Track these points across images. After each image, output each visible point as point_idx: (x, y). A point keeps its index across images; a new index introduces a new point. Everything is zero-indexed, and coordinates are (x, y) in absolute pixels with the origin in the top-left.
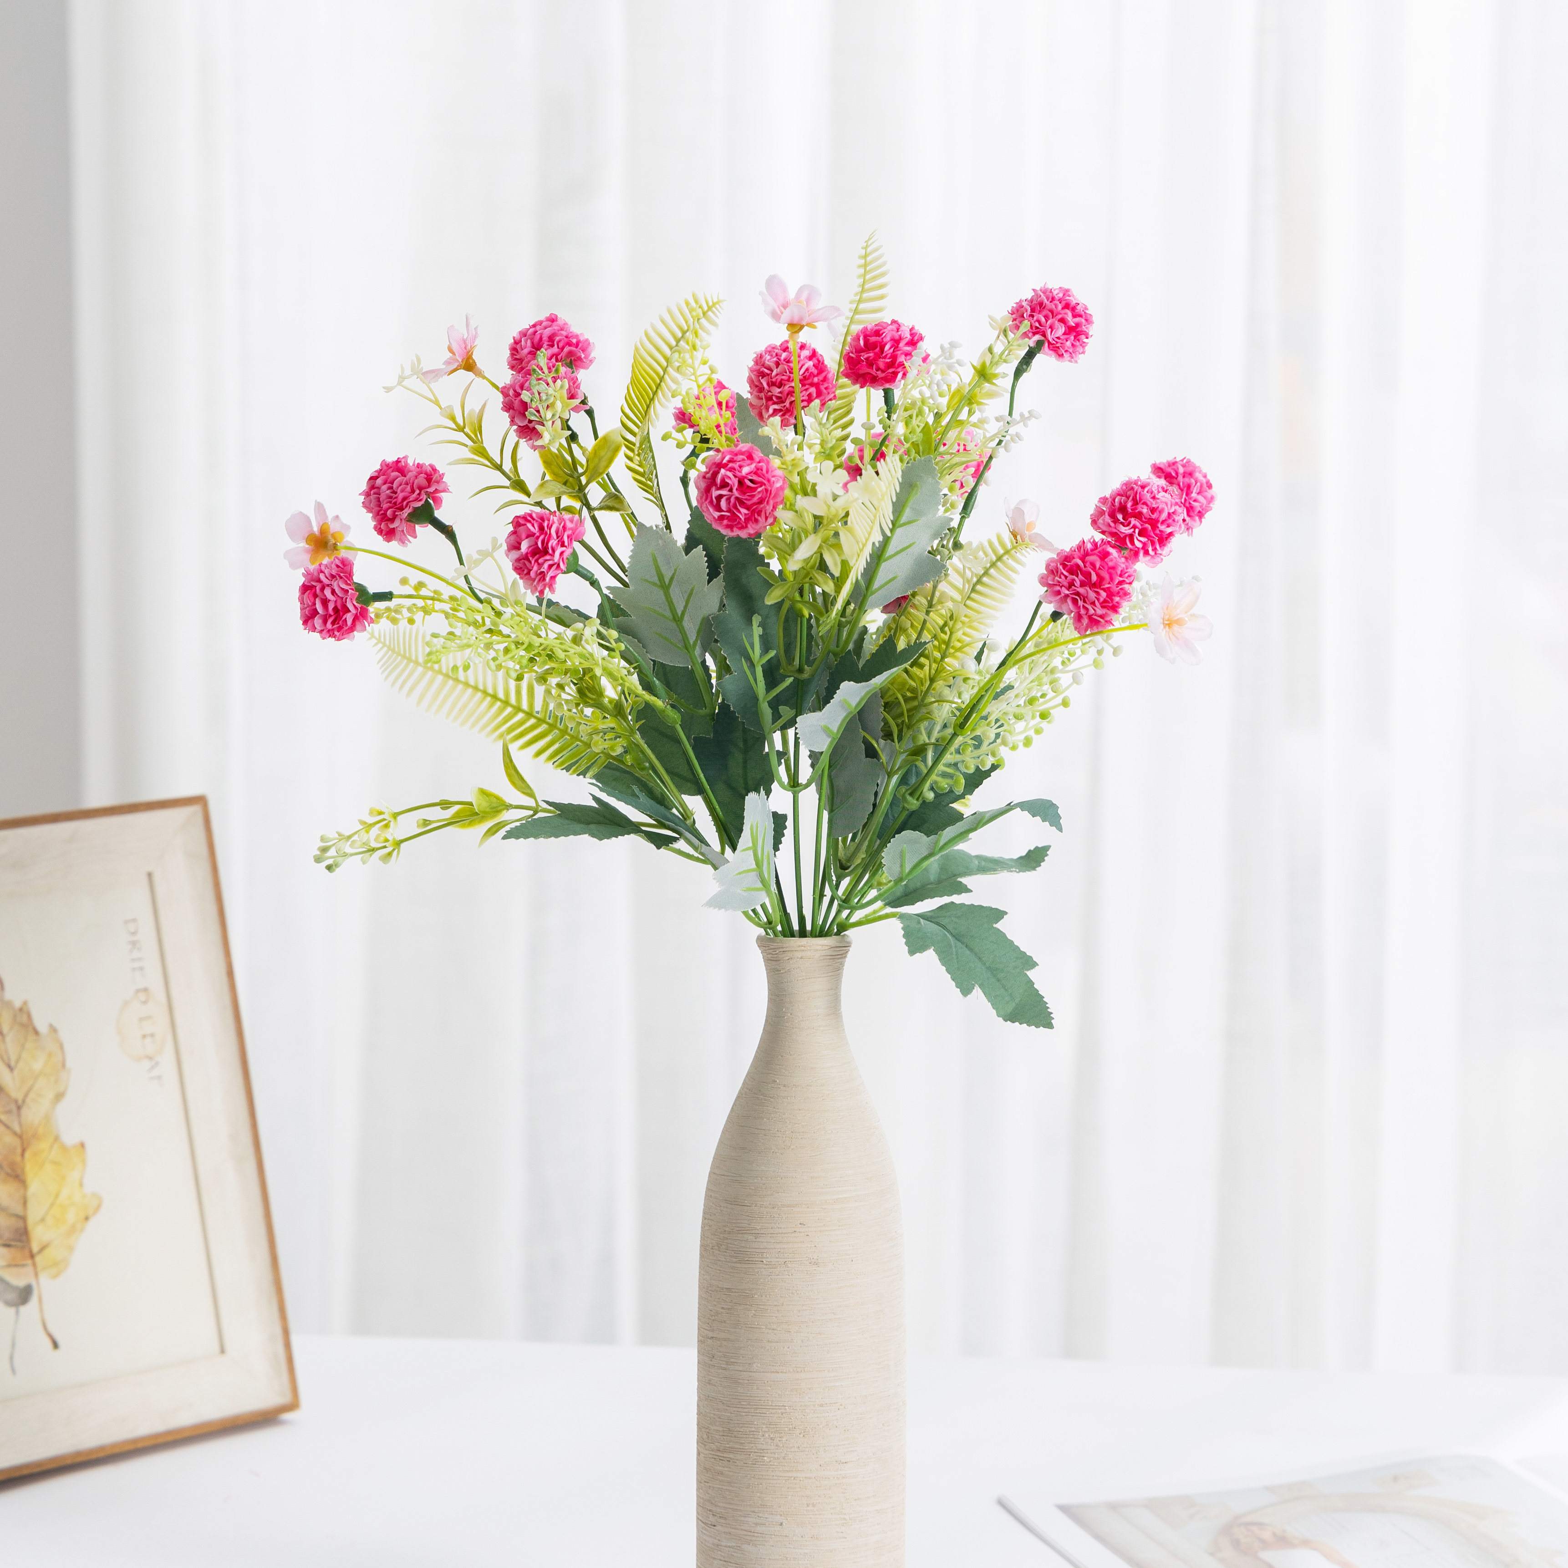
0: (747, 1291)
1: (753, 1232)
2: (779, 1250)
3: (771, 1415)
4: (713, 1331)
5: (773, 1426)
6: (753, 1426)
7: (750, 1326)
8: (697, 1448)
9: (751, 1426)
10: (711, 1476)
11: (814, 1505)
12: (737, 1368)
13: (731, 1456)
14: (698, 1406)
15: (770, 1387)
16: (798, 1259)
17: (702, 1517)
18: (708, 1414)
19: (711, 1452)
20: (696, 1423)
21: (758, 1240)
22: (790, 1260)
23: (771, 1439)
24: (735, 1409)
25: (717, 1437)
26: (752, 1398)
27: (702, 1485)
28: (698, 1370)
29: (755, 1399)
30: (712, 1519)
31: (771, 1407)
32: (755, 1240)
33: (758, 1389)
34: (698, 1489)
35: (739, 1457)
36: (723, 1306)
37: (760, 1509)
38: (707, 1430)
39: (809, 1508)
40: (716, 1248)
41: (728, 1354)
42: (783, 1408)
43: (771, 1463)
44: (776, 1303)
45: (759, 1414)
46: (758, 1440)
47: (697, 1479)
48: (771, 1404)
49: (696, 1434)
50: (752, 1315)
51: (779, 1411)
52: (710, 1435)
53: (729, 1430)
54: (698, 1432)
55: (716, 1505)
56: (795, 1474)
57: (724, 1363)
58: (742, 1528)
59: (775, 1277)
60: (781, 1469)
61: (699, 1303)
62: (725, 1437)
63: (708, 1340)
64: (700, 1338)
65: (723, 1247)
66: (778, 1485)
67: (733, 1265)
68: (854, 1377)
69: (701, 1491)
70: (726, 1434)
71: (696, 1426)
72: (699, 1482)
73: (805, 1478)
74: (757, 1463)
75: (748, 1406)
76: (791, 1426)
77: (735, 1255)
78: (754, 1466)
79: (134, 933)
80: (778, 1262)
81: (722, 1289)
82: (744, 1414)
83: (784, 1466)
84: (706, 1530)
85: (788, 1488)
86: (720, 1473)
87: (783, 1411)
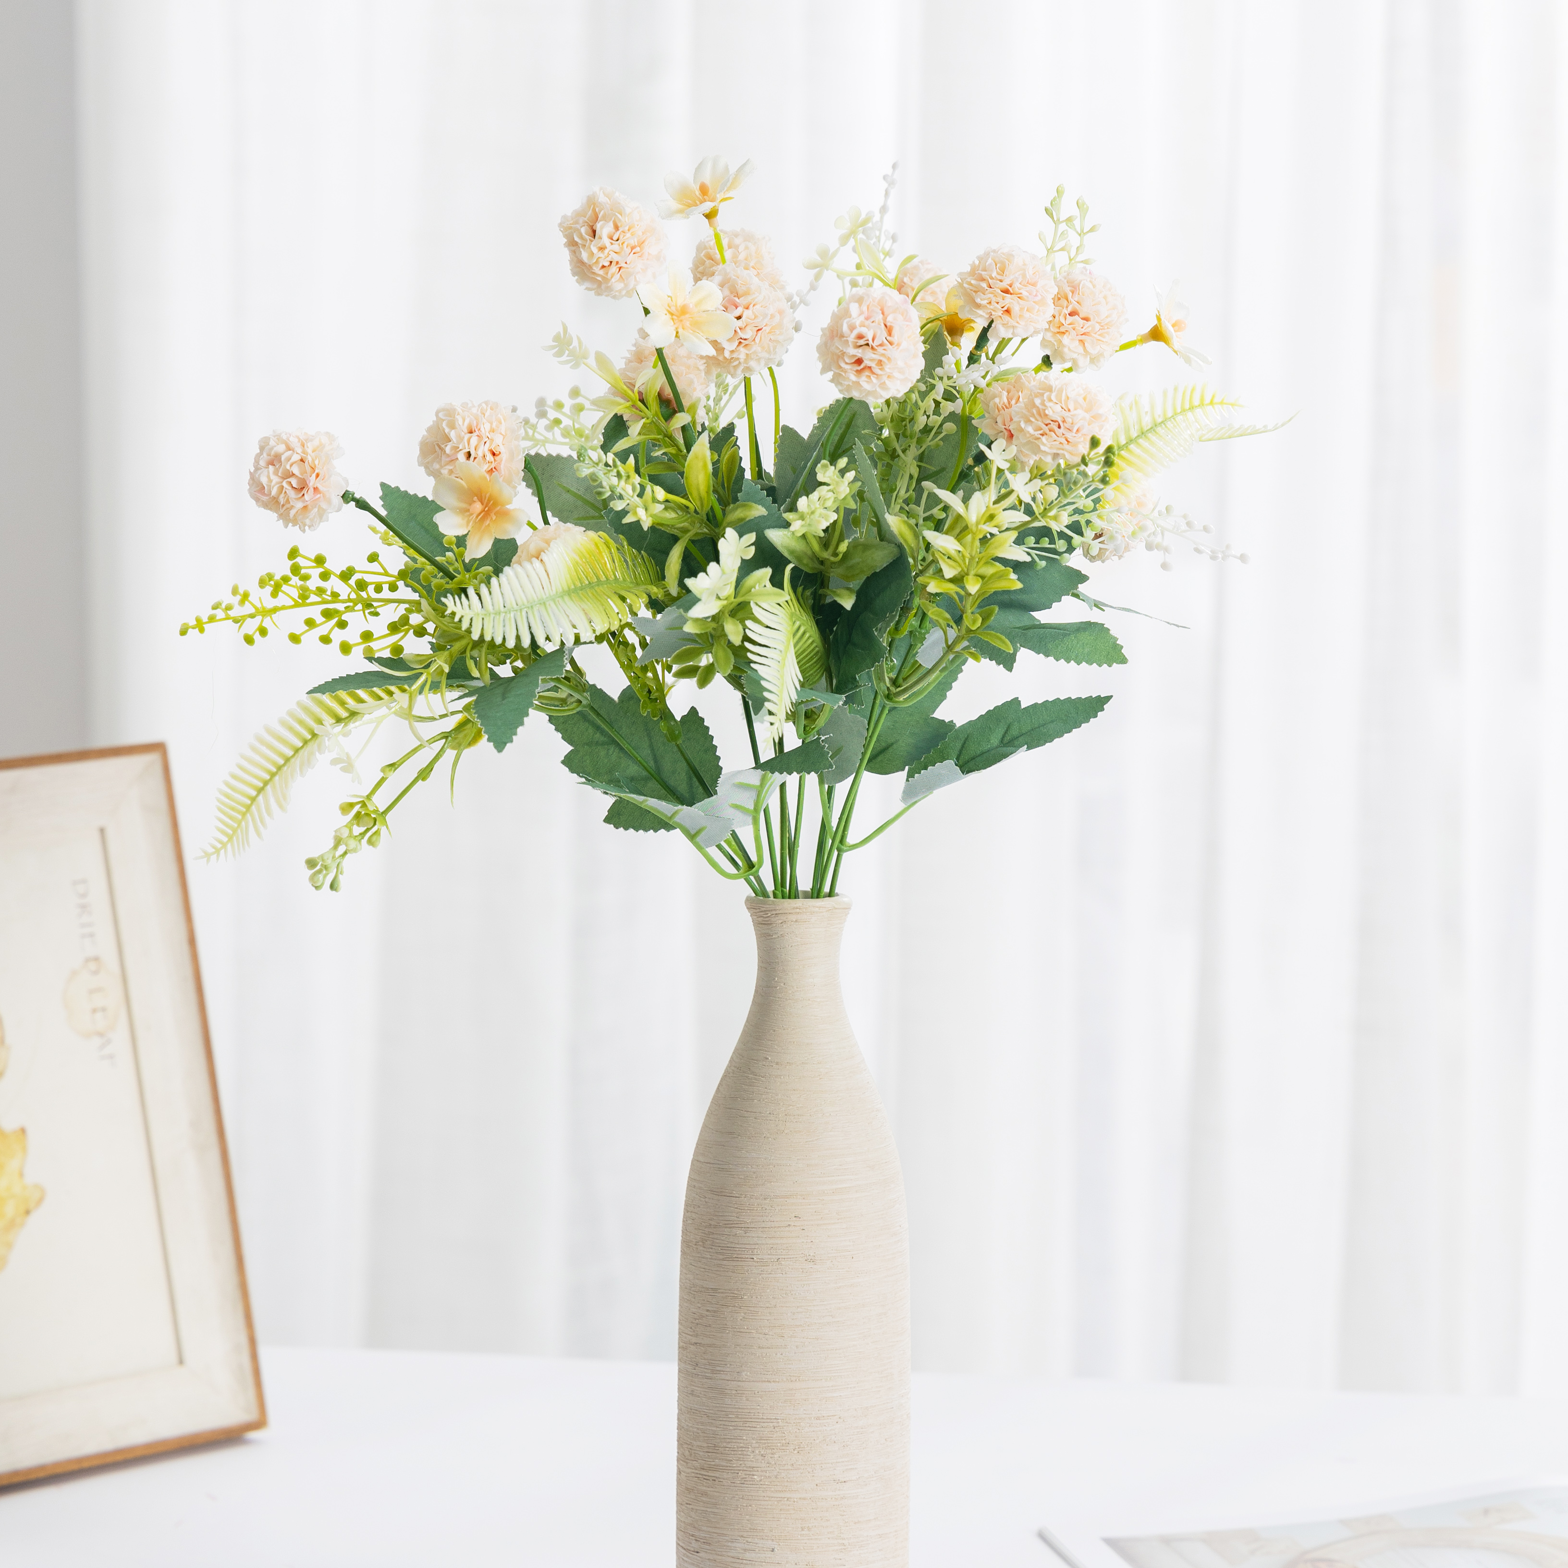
0: (736, 1292)
1: (743, 1225)
2: (771, 1246)
3: (762, 1429)
4: (697, 1336)
5: (764, 1441)
6: (741, 1441)
7: (738, 1330)
8: (678, 1466)
9: (739, 1441)
10: (694, 1497)
11: (809, 1532)
12: (723, 1377)
13: (717, 1474)
14: (678, 1419)
15: (761, 1398)
16: (793, 1256)
17: (684, 1543)
18: (691, 1429)
19: (693, 1471)
20: (676, 1438)
21: (748, 1234)
22: (783, 1257)
23: (762, 1455)
24: (721, 1422)
25: (701, 1454)
26: (739, 1410)
27: (684, 1507)
28: (679, 1379)
29: (743, 1411)
30: (695, 1545)
31: (762, 1421)
32: (744, 1235)
33: (747, 1400)
34: (678, 1512)
35: (725, 1476)
36: (708, 1308)
37: (750, 1534)
38: (690, 1447)
39: (803, 1532)
40: (701, 1243)
41: (713, 1362)
42: (775, 1421)
43: (761, 1483)
44: (767, 1305)
45: (749, 1428)
46: (748, 1457)
47: (677, 1501)
48: (761, 1417)
49: (676, 1451)
50: (741, 1318)
51: (771, 1425)
52: (693, 1451)
53: (715, 1446)
54: (678, 1448)
55: (700, 1530)
56: (788, 1495)
57: (709, 1371)
58: (730, 1554)
59: (767, 1276)
60: (773, 1489)
61: (680, 1305)
62: (710, 1454)
63: (692, 1346)
64: (682, 1344)
65: (709, 1242)
66: (769, 1507)
67: (719, 1262)
68: (854, 1387)
69: (682, 1514)
70: (711, 1451)
71: (676, 1443)
72: (679, 1504)
73: (800, 1498)
74: (746, 1483)
75: (736, 1420)
76: (784, 1441)
77: (722, 1251)
78: (742, 1485)
79: (84, 896)
80: (770, 1259)
81: (708, 1289)
82: (731, 1428)
83: (777, 1485)
84: (687, 1557)
85: (781, 1510)
86: (705, 1494)
87: (775, 1424)
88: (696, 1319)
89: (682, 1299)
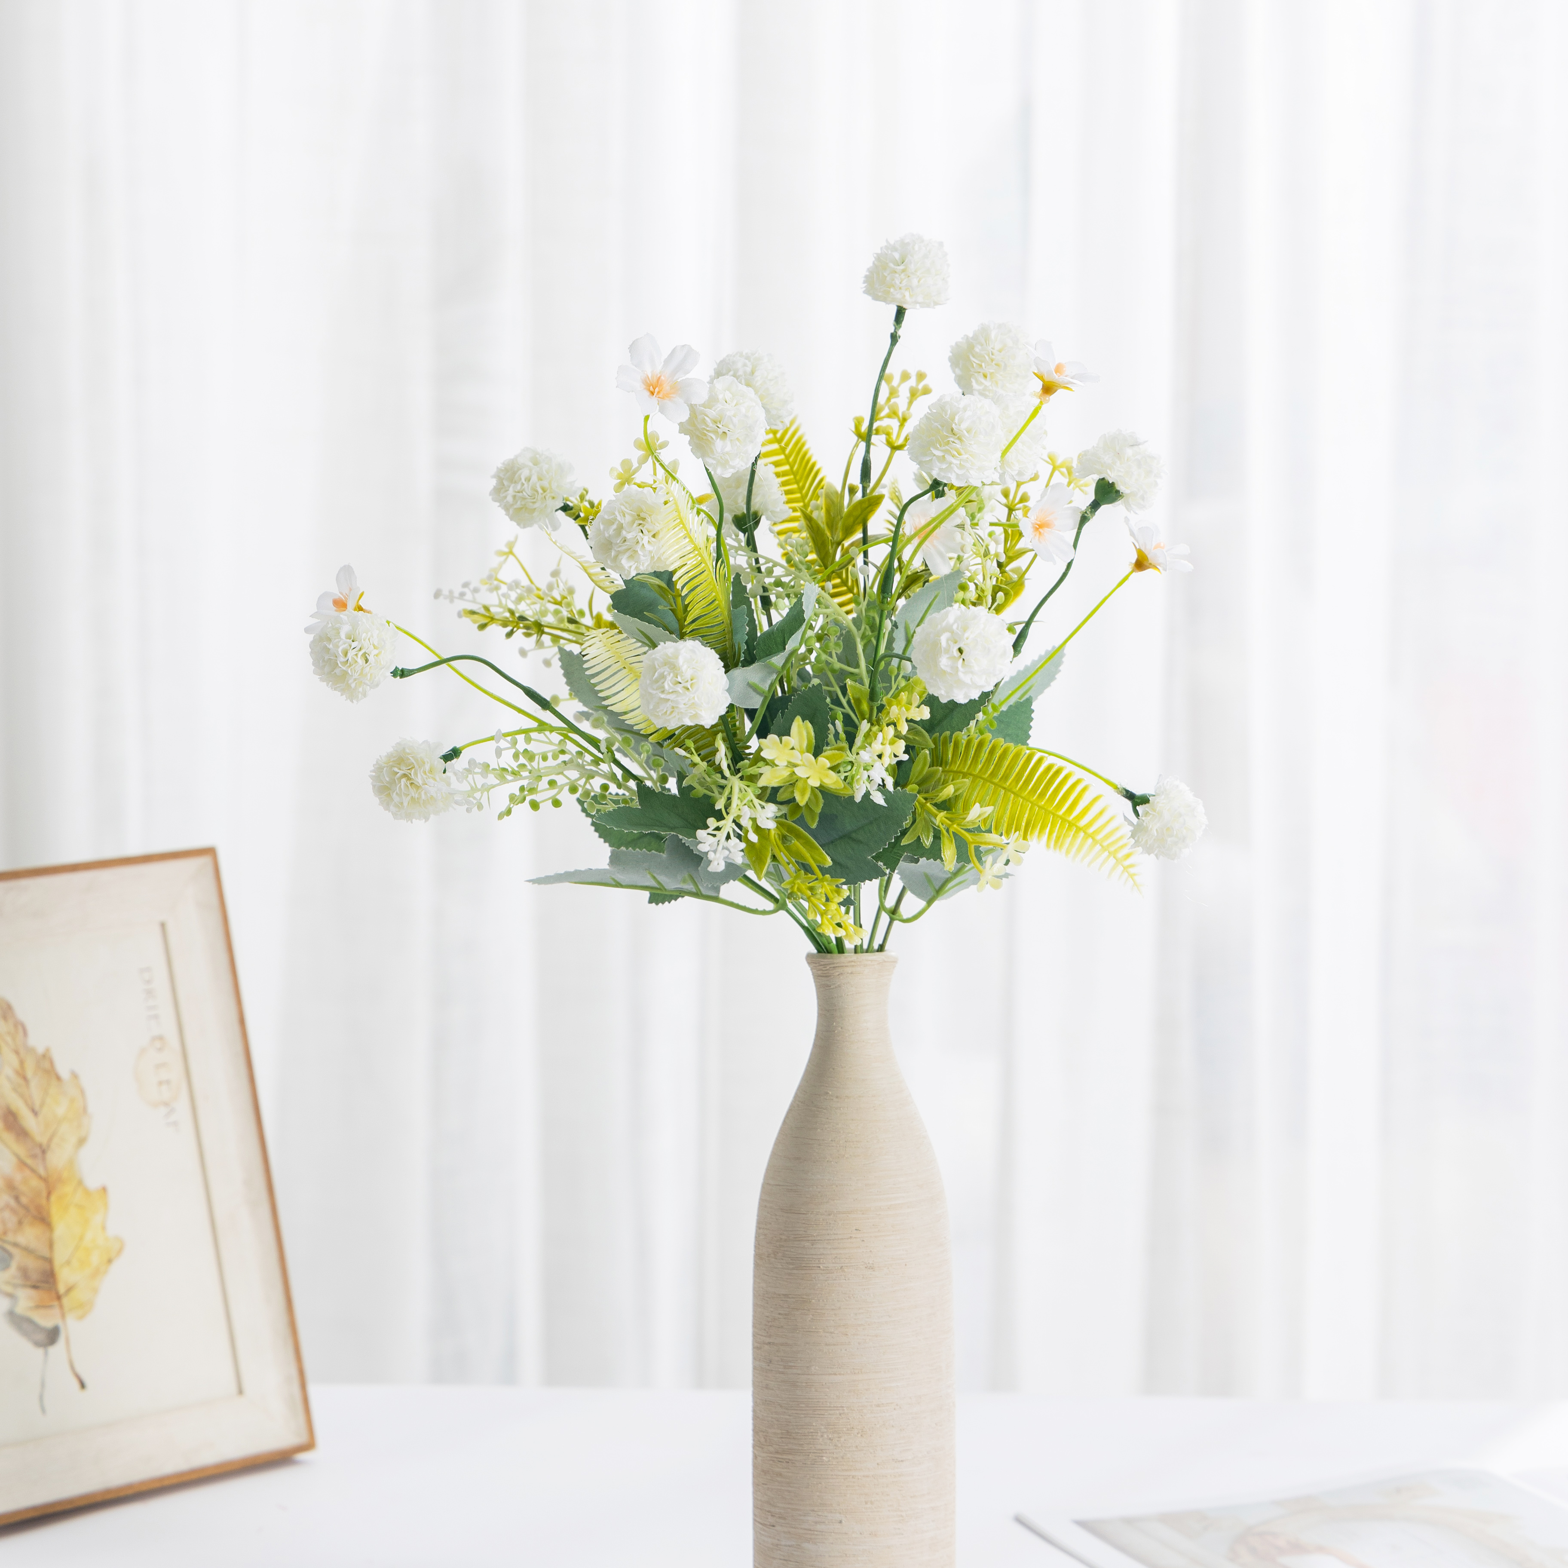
0: (805, 1296)
1: (810, 1238)
2: (836, 1255)
3: (830, 1416)
4: (770, 1336)
5: (831, 1427)
6: (812, 1427)
7: (807, 1330)
8: (753, 1452)
9: (810, 1427)
10: (769, 1478)
11: (872, 1503)
12: (795, 1371)
13: (790, 1457)
14: (756, 1411)
15: (828, 1388)
16: (854, 1264)
17: (760, 1518)
18: (765, 1419)
19: (767, 1454)
20: (751, 1427)
21: (814, 1246)
22: (846, 1265)
23: (830, 1439)
24: (794, 1412)
25: (775, 1439)
26: (810, 1400)
27: (759, 1487)
28: (753, 1374)
29: (813, 1400)
30: (771, 1520)
31: (829, 1409)
32: (811, 1246)
33: (816, 1391)
34: (754, 1491)
35: (798, 1458)
36: (780, 1312)
37: (820, 1508)
38: (765, 1433)
39: (867, 1506)
40: (772, 1255)
41: (786, 1359)
42: (841, 1409)
43: (830, 1463)
44: (833, 1307)
45: (818, 1416)
46: (817, 1441)
47: (754, 1482)
48: (829, 1405)
49: (753, 1438)
50: (810, 1319)
51: (838, 1412)
52: (767, 1438)
53: (788, 1433)
54: (754, 1435)
55: (774, 1506)
56: (853, 1473)
57: (782, 1367)
58: (802, 1527)
59: (832, 1282)
60: (839, 1468)
61: (756, 1310)
62: (783, 1439)
63: (763, 1346)
64: (755, 1344)
65: (780, 1254)
66: (837, 1484)
67: (789, 1271)
68: (909, 1378)
69: (758, 1493)
70: (784, 1436)
71: (752, 1431)
72: (755, 1484)
73: (864, 1476)
74: (816, 1463)
75: (807, 1409)
76: (849, 1427)
77: (792, 1262)
78: (813, 1466)
80: (835, 1267)
81: (779, 1295)
82: (802, 1416)
83: (843, 1465)
84: (764, 1530)
85: (847, 1486)
86: (780, 1475)
87: (841, 1412)
88: (769, 1322)
89: (755, 1305)
